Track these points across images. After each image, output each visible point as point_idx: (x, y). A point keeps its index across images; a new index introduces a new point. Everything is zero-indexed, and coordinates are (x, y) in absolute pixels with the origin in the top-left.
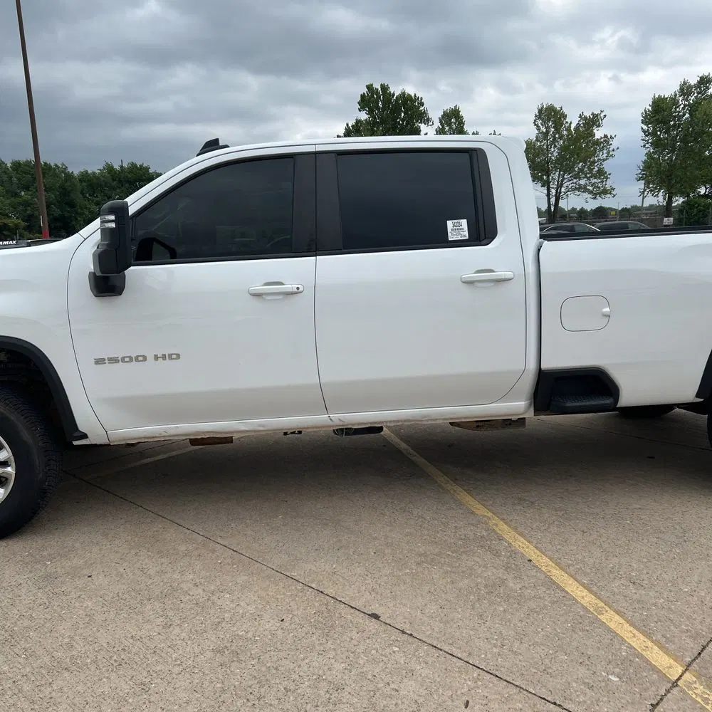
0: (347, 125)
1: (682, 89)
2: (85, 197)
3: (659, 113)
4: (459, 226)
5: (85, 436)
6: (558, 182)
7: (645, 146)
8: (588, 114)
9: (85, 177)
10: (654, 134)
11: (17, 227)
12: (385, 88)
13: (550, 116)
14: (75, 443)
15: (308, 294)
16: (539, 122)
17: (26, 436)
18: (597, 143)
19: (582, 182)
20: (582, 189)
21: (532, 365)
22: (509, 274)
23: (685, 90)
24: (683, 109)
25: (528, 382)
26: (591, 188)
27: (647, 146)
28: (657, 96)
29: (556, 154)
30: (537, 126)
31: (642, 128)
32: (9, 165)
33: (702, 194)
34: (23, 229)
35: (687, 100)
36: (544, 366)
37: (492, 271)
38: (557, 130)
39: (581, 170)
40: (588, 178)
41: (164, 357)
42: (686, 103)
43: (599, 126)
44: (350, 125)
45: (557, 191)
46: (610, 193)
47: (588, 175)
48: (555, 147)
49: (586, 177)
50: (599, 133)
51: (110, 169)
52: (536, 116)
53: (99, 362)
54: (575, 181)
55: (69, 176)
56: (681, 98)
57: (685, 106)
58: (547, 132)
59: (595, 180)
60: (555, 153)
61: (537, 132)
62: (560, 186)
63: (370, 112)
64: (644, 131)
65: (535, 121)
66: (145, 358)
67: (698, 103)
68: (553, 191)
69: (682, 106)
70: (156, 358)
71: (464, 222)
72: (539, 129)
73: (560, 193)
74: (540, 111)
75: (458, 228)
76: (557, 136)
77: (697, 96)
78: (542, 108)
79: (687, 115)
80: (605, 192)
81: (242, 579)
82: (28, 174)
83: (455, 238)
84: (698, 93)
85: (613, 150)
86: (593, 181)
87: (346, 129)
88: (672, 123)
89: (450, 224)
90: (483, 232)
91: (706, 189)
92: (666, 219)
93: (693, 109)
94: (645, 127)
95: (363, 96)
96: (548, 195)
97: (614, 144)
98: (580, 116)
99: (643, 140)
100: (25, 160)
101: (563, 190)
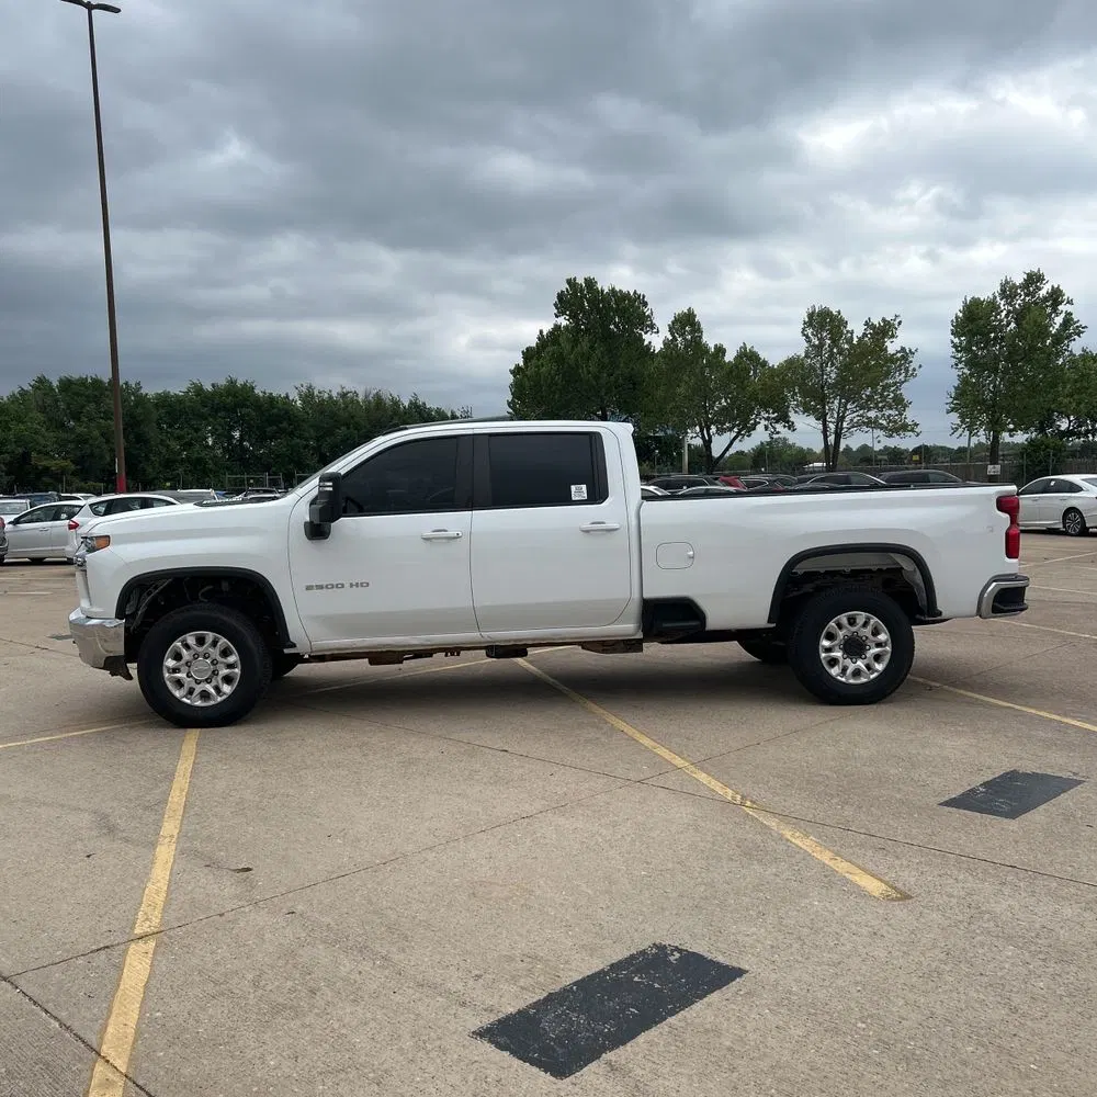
0: (541, 332)
1: (1003, 291)
2: (162, 429)
3: (974, 322)
4: (580, 491)
5: (294, 646)
6: (838, 413)
7: (957, 365)
8: (876, 321)
9: (164, 401)
10: (967, 349)
11: (63, 471)
12: (590, 283)
13: (824, 323)
14: (286, 651)
15: (465, 539)
16: (809, 331)
17: (251, 643)
18: (892, 359)
19: (872, 414)
20: (872, 424)
21: (636, 595)
22: (616, 526)
23: (1008, 291)
24: (1007, 316)
25: (634, 609)
26: (884, 422)
27: (960, 366)
28: (968, 299)
29: (833, 376)
30: (807, 336)
31: (952, 342)
32: (55, 384)
33: (1062, 429)
34: (73, 474)
35: (1010, 304)
36: (646, 596)
37: (603, 523)
38: (835, 342)
39: (870, 398)
40: (881, 409)
41: (357, 585)
42: (1011, 308)
43: (893, 336)
44: (545, 333)
45: (837, 426)
46: (912, 430)
47: (880, 405)
48: (833, 365)
49: (876, 407)
50: (892, 347)
51: (199, 390)
52: (805, 323)
53: (309, 588)
54: (861, 412)
55: (142, 400)
56: (1002, 302)
57: (1009, 312)
58: (821, 345)
59: (890, 412)
60: (832, 374)
61: (807, 345)
62: (841, 419)
63: (573, 316)
64: (955, 346)
65: (804, 329)
66: (343, 586)
67: (1026, 307)
68: (832, 426)
69: (1005, 312)
70: (351, 585)
71: (584, 487)
72: (809, 341)
73: (842, 429)
74: (811, 316)
75: (579, 491)
76: (835, 350)
77: (1024, 300)
78: (813, 313)
79: (1013, 325)
80: (905, 427)
81: (414, 739)
82: (81, 395)
83: (577, 498)
84: (1026, 295)
85: (914, 370)
86: (888, 412)
87: (539, 338)
88: (992, 335)
89: (573, 488)
90: (598, 494)
91: (1070, 422)
92: (990, 467)
93: (1019, 316)
94: (956, 340)
95: (560, 296)
96: (825, 431)
97: (915, 362)
98: (866, 324)
99: (954, 357)
100: (77, 377)
101: (845, 425)
